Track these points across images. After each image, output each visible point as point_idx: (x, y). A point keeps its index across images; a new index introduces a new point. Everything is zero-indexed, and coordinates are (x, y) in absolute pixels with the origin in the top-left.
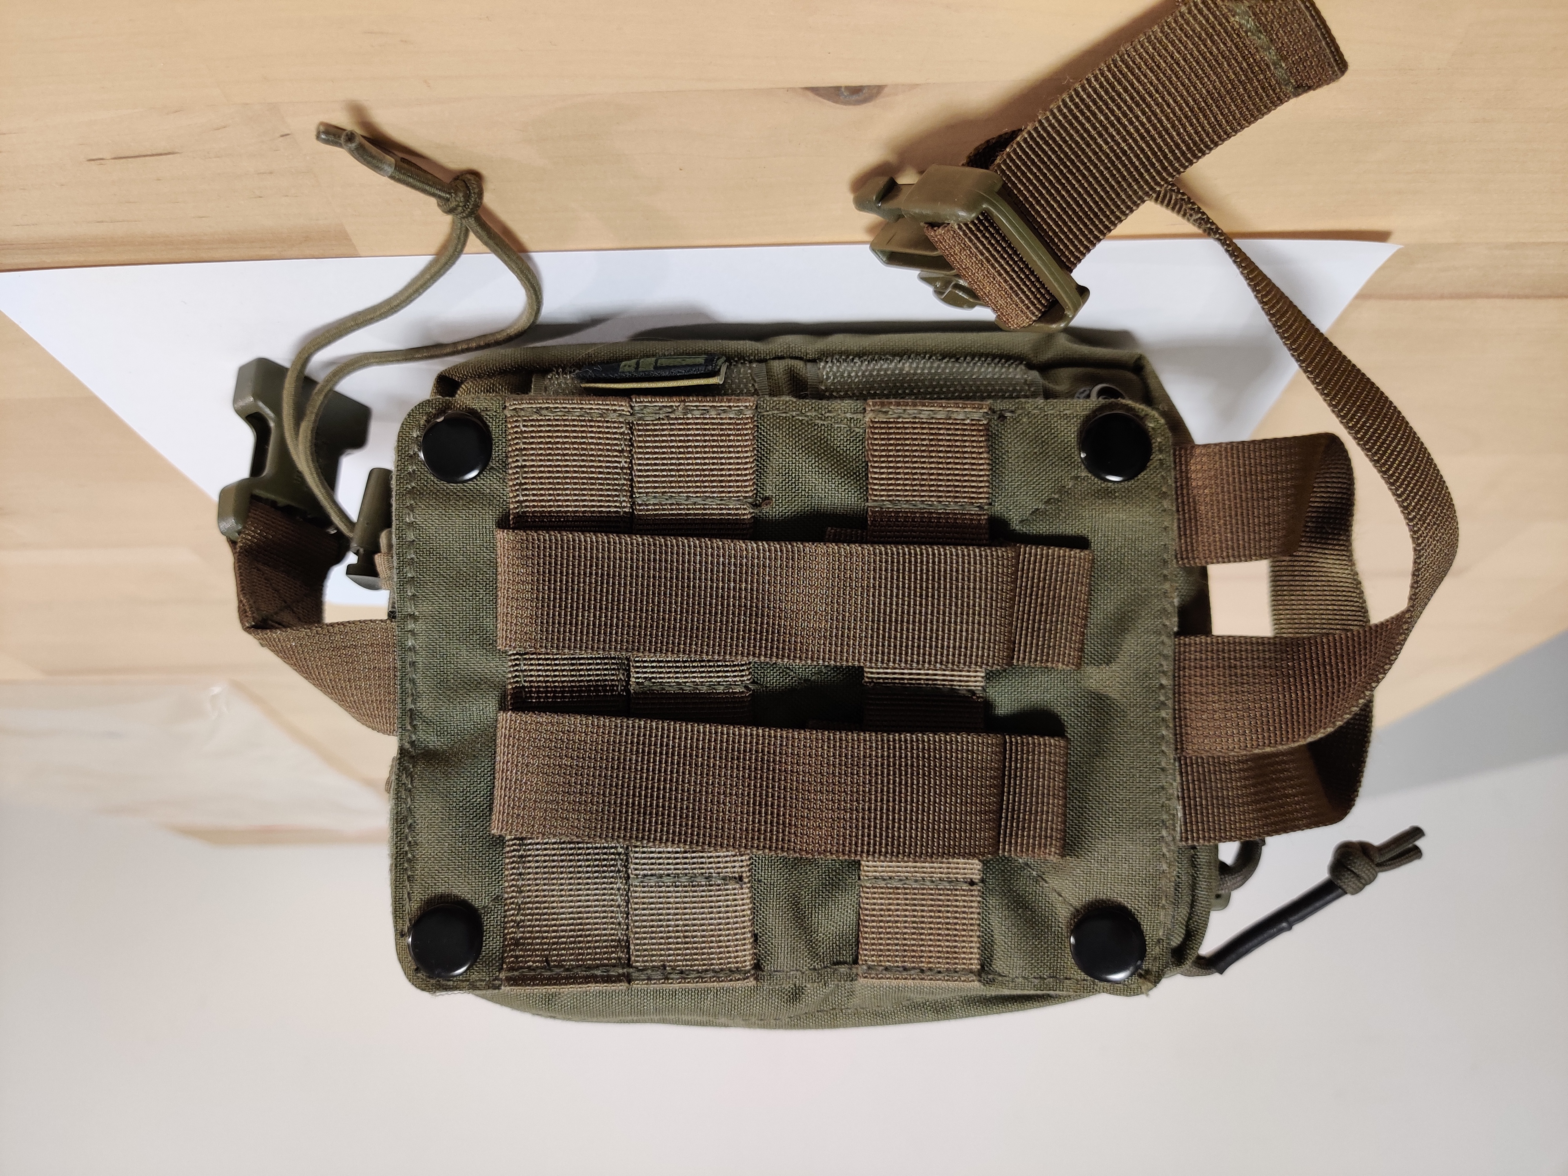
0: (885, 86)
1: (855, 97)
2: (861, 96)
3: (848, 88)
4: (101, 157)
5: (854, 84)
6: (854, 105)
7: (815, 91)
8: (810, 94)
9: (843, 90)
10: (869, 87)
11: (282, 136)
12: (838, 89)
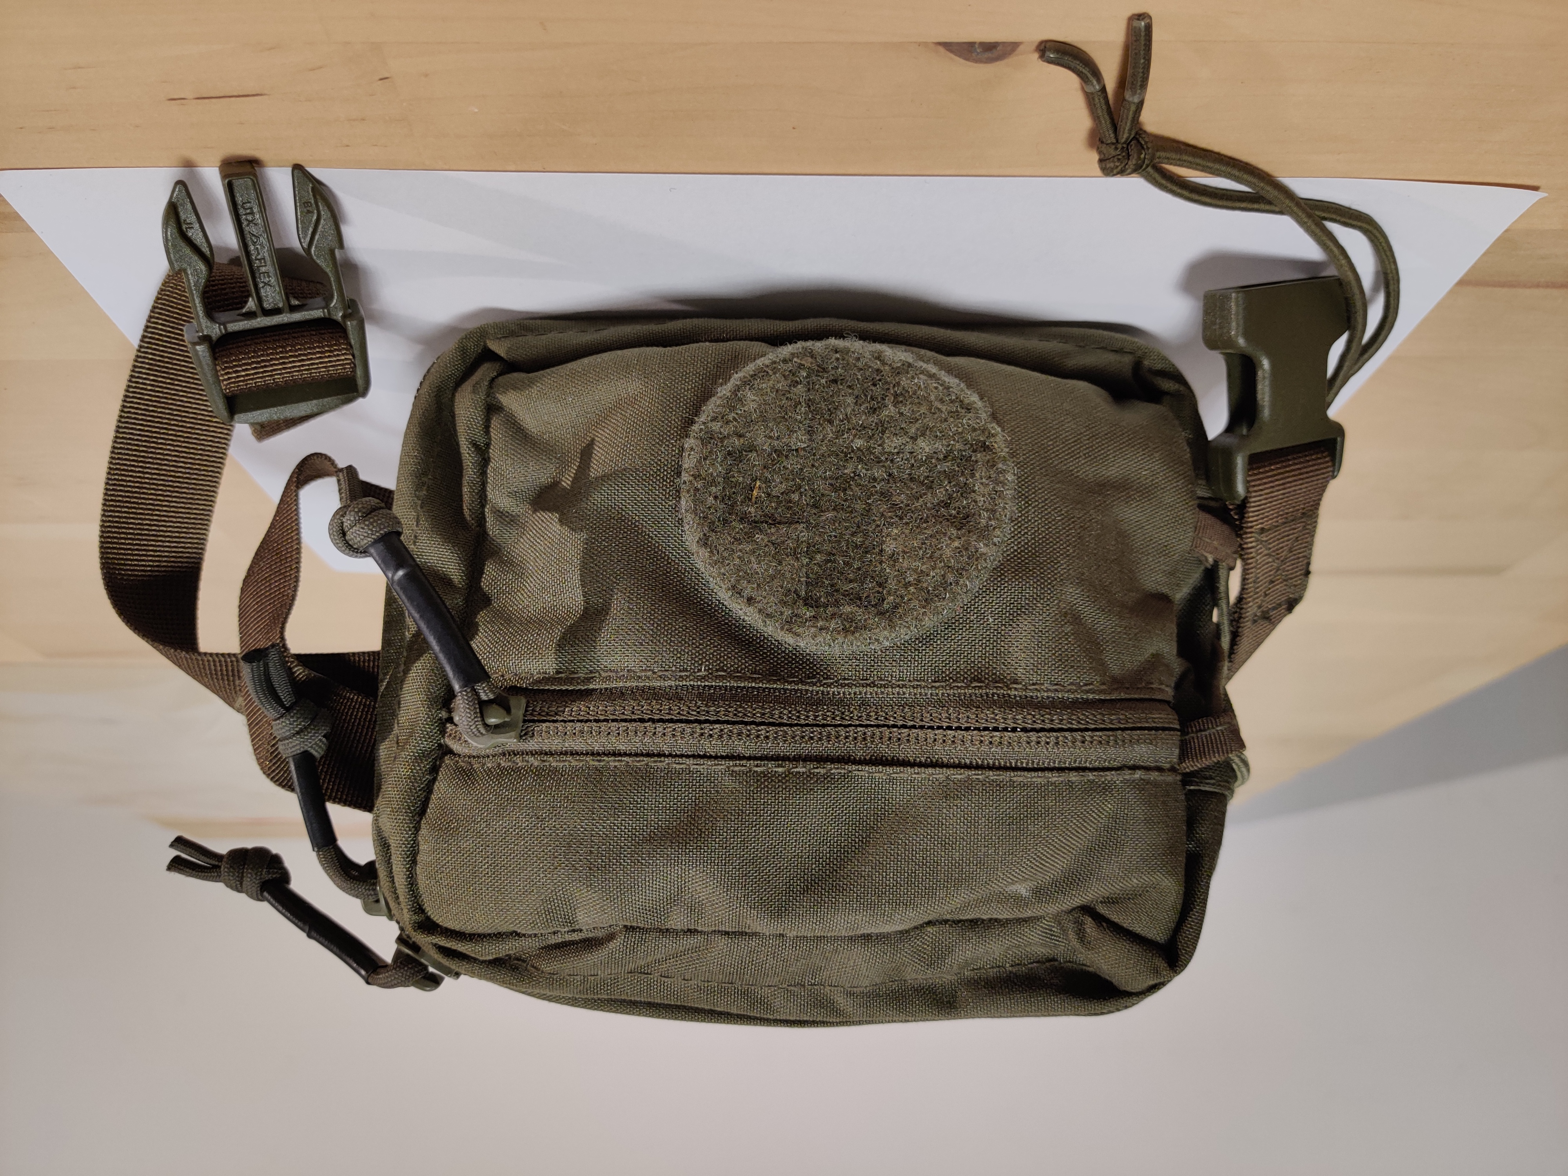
0: (1019, 43)
1: (988, 55)
2: (995, 53)
3: (982, 44)
4: (183, 97)
6: (986, 63)
7: (948, 46)
8: (941, 49)
9: (977, 46)
10: (1004, 43)
11: (381, 79)
12: (972, 44)
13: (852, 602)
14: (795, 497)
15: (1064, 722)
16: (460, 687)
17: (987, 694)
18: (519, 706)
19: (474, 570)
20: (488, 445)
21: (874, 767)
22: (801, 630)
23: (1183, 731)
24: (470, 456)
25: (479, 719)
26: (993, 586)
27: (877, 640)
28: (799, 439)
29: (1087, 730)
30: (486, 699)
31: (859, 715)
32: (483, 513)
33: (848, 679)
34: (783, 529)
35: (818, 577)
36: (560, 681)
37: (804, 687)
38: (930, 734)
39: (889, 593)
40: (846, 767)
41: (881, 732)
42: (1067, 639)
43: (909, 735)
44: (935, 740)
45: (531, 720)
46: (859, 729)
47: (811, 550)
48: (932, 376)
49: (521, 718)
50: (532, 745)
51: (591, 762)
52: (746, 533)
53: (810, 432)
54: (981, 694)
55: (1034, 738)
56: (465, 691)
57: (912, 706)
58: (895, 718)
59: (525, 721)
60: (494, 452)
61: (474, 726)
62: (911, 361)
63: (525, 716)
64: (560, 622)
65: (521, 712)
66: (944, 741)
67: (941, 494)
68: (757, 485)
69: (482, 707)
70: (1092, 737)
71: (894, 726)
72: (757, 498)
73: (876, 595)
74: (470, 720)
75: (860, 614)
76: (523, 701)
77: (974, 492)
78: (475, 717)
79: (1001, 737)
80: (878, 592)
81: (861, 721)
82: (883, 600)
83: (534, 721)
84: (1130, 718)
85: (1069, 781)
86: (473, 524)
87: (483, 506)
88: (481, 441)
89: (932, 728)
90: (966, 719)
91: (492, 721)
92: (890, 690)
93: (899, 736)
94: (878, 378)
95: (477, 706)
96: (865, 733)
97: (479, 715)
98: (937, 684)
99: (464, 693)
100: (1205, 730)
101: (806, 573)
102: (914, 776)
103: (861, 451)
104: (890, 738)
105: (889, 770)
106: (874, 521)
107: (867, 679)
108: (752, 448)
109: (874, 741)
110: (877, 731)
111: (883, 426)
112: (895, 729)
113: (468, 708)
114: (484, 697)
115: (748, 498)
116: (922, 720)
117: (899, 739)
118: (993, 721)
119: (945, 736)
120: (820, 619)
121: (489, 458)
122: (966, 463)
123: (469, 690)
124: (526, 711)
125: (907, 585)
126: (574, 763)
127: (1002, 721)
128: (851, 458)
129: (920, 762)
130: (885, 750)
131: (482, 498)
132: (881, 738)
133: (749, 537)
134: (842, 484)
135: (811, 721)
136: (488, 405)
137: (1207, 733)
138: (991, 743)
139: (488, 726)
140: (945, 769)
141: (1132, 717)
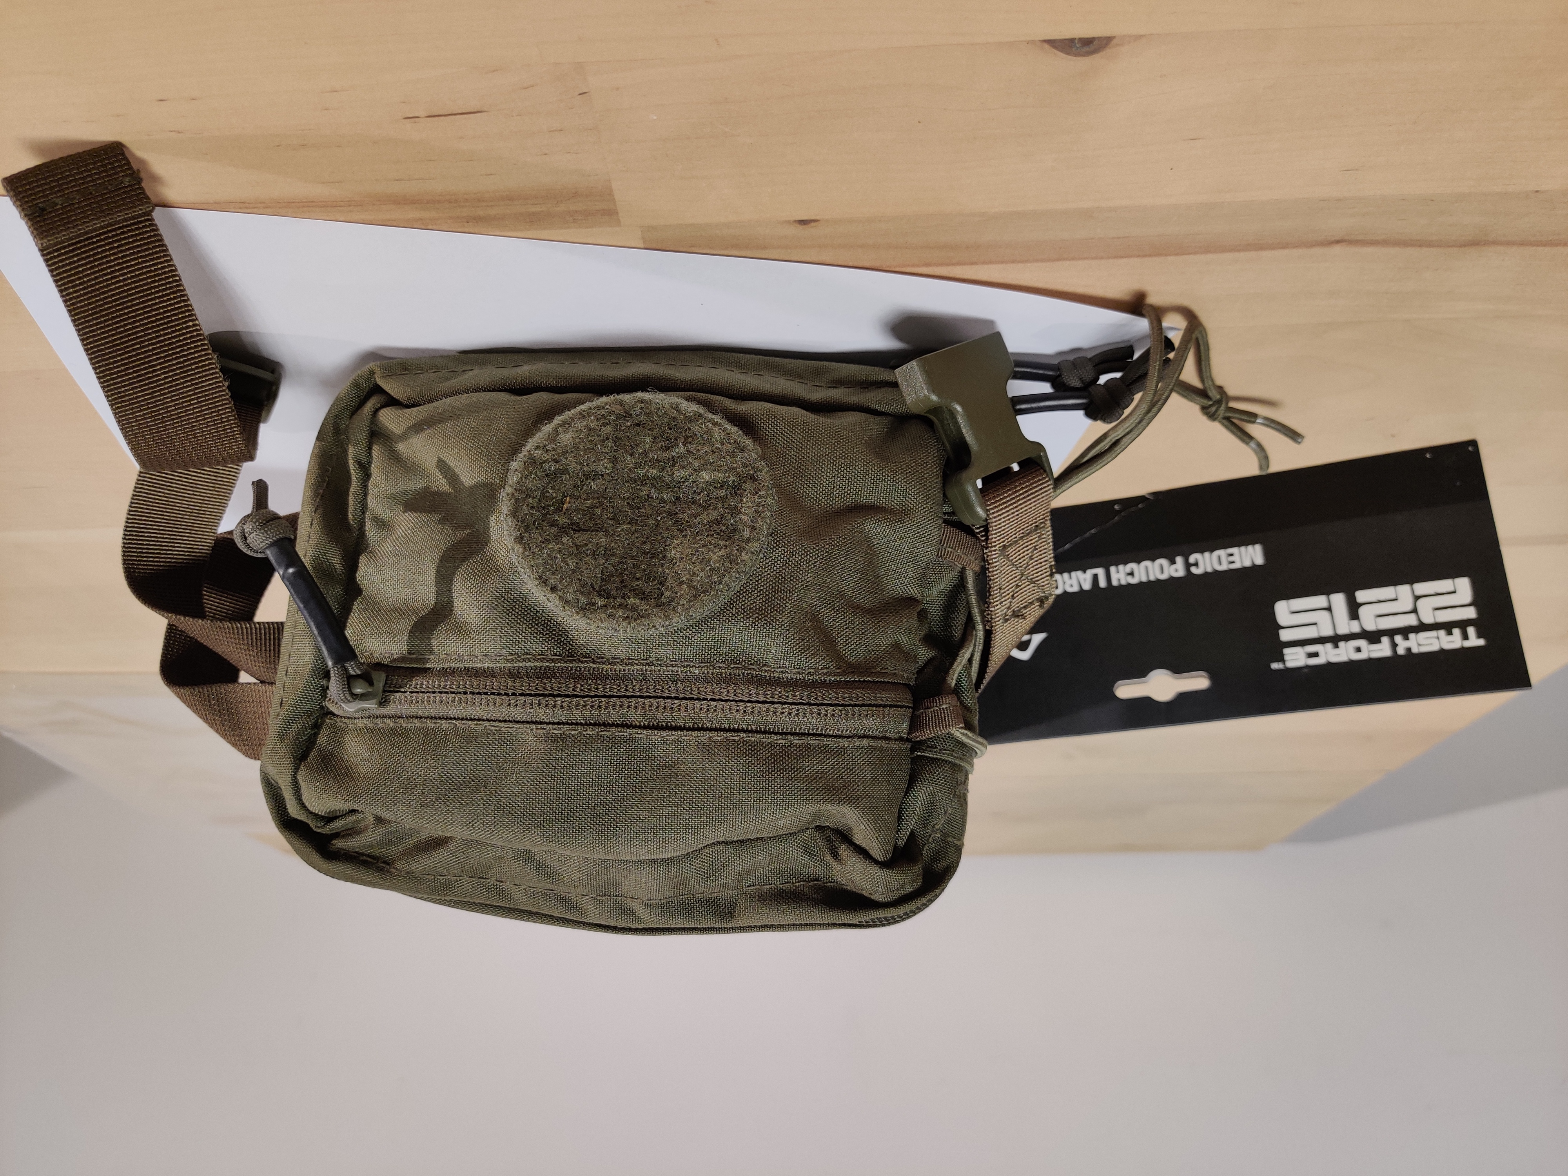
0: (1115, 37)
5: (1086, 36)
6: (1084, 56)
7: (1052, 43)
8: (1046, 46)
10: (1099, 38)
13: (636, 595)
14: (599, 511)
15: (805, 698)
16: (333, 664)
17: (743, 674)
18: (380, 679)
19: (352, 566)
20: (370, 463)
21: (650, 731)
22: (592, 616)
23: (915, 708)
24: (355, 472)
25: (347, 690)
26: (751, 588)
27: (654, 626)
28: (604, 466)
29: (822, 705)
30: (355, 674)
31: (641, 687)
32: (364, 518)
33: (631, 659)
34: (586, 535)
35: (612, 575)
36: (411, 661)
37: (595, 666)
38: (697, 704)
39: (667, 589)
40: (628, 730)
41: (658, 703)
42: (808, 633)
43: (680, 705)
44: (701, 709)
45: (390, 689)
46: (640, 700)
47: (608, 553)
48: (715, 424)
49: (381, 688)
50: (389, 710)
51: (430, 724)
52: (555, 536)
53: (614, 461)
54: (739, 673)
55: (780, 710)
56: (336, 667)
57: (684, 681)
58: (669, 691)
59: (384, 691)
60: (374, 469)
61: (342, 695)
62: (702, 412)
63: (384, 687)
64: (414, 611)
65: (381, 685)
66: (708, 710)
67: (715, 514)
68: (568, 500)
69: (349, 680)
70: (827, 711)
71: (668, 698)
72: (566, 510)
73: (656, 591)
74: (339, 689)
75: (643, 606)
76: (383, 676)
77: (741, 513)
78: (343, 688)
79: (753, 708)
80: (658, 589)
81: (641, 692)
82: (662, 595)
83: (391, 692)
84: (860, 697)
85: (807, 743)
86: (355, 527)
87: (364, 513)
88: (364, 460)
89: (699, 699)
90: (726, 693)
91: (358, 691)
92: (665, 668)
93: (672, 706)
94: (673, 424)
95: (345, 679)
96: (644, 704)
97: (346, 686)
98: (703, 665)
99: (336, 669)
100: (930, 708)
101: (602, 571)
102: (683, 738)
103: (655, 479)
104: (665, 708)
105: (664, 733)
106: (660, 533)
107: (646, 659)
108: (565, 471)
109: (652, 710)
110: (654, 701)
111: (673, 460)
112: (669, 700)
113: (338, 681)
114: (352, 672)
115: (559, 510)
116: (691, 693)
117: (672, 708)
118: (747, 695)
119: (709, 706)
120: (609, 608)
121: (371, 474)
122: (736, 490)
123: (339, 667)
124: (386, 683)
125: (682, 583)
126: (418, 725)
127: (755, 695)
128: (646, 484)
129: (689, 727)
130: (661, 717)
131: (364, 508)
132: (657, 708)
133: (557, 538)
134: (636, 504)
135: (600, 693)
136: (372, 431)
137: (932, 710)
138: (745, 712)
139: (355, 695)
140: (708, 732)
141: (864, 696)
